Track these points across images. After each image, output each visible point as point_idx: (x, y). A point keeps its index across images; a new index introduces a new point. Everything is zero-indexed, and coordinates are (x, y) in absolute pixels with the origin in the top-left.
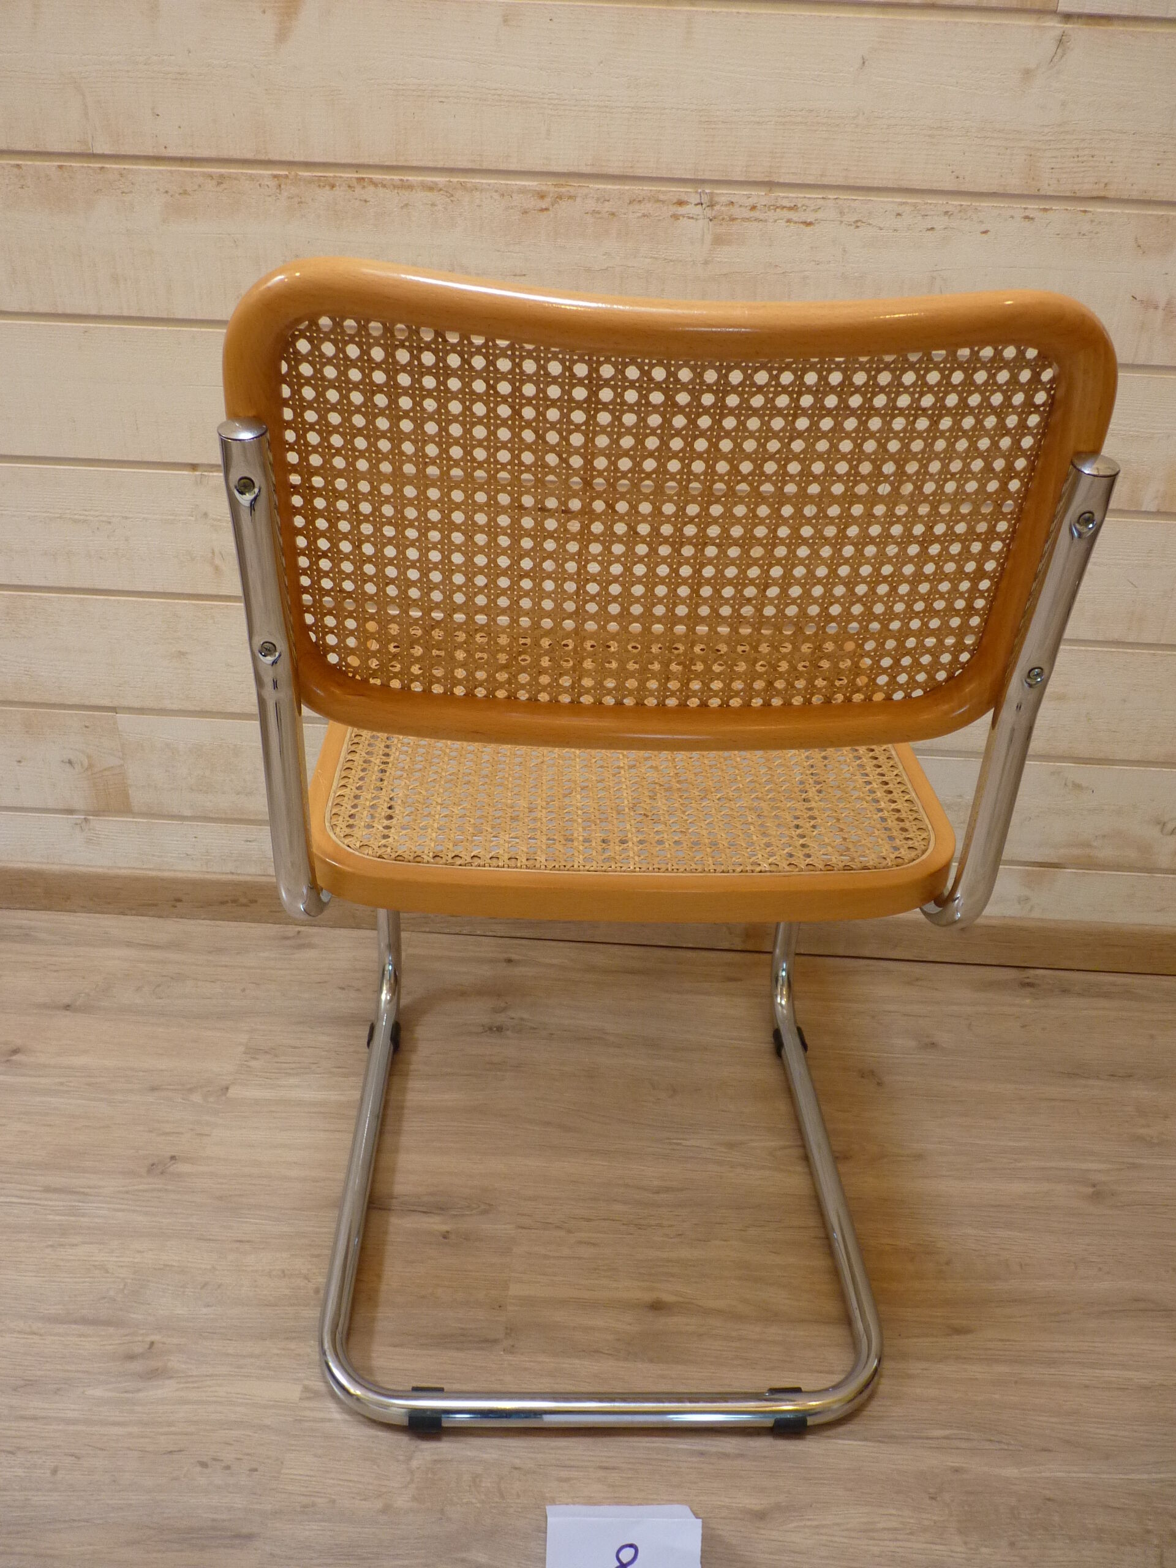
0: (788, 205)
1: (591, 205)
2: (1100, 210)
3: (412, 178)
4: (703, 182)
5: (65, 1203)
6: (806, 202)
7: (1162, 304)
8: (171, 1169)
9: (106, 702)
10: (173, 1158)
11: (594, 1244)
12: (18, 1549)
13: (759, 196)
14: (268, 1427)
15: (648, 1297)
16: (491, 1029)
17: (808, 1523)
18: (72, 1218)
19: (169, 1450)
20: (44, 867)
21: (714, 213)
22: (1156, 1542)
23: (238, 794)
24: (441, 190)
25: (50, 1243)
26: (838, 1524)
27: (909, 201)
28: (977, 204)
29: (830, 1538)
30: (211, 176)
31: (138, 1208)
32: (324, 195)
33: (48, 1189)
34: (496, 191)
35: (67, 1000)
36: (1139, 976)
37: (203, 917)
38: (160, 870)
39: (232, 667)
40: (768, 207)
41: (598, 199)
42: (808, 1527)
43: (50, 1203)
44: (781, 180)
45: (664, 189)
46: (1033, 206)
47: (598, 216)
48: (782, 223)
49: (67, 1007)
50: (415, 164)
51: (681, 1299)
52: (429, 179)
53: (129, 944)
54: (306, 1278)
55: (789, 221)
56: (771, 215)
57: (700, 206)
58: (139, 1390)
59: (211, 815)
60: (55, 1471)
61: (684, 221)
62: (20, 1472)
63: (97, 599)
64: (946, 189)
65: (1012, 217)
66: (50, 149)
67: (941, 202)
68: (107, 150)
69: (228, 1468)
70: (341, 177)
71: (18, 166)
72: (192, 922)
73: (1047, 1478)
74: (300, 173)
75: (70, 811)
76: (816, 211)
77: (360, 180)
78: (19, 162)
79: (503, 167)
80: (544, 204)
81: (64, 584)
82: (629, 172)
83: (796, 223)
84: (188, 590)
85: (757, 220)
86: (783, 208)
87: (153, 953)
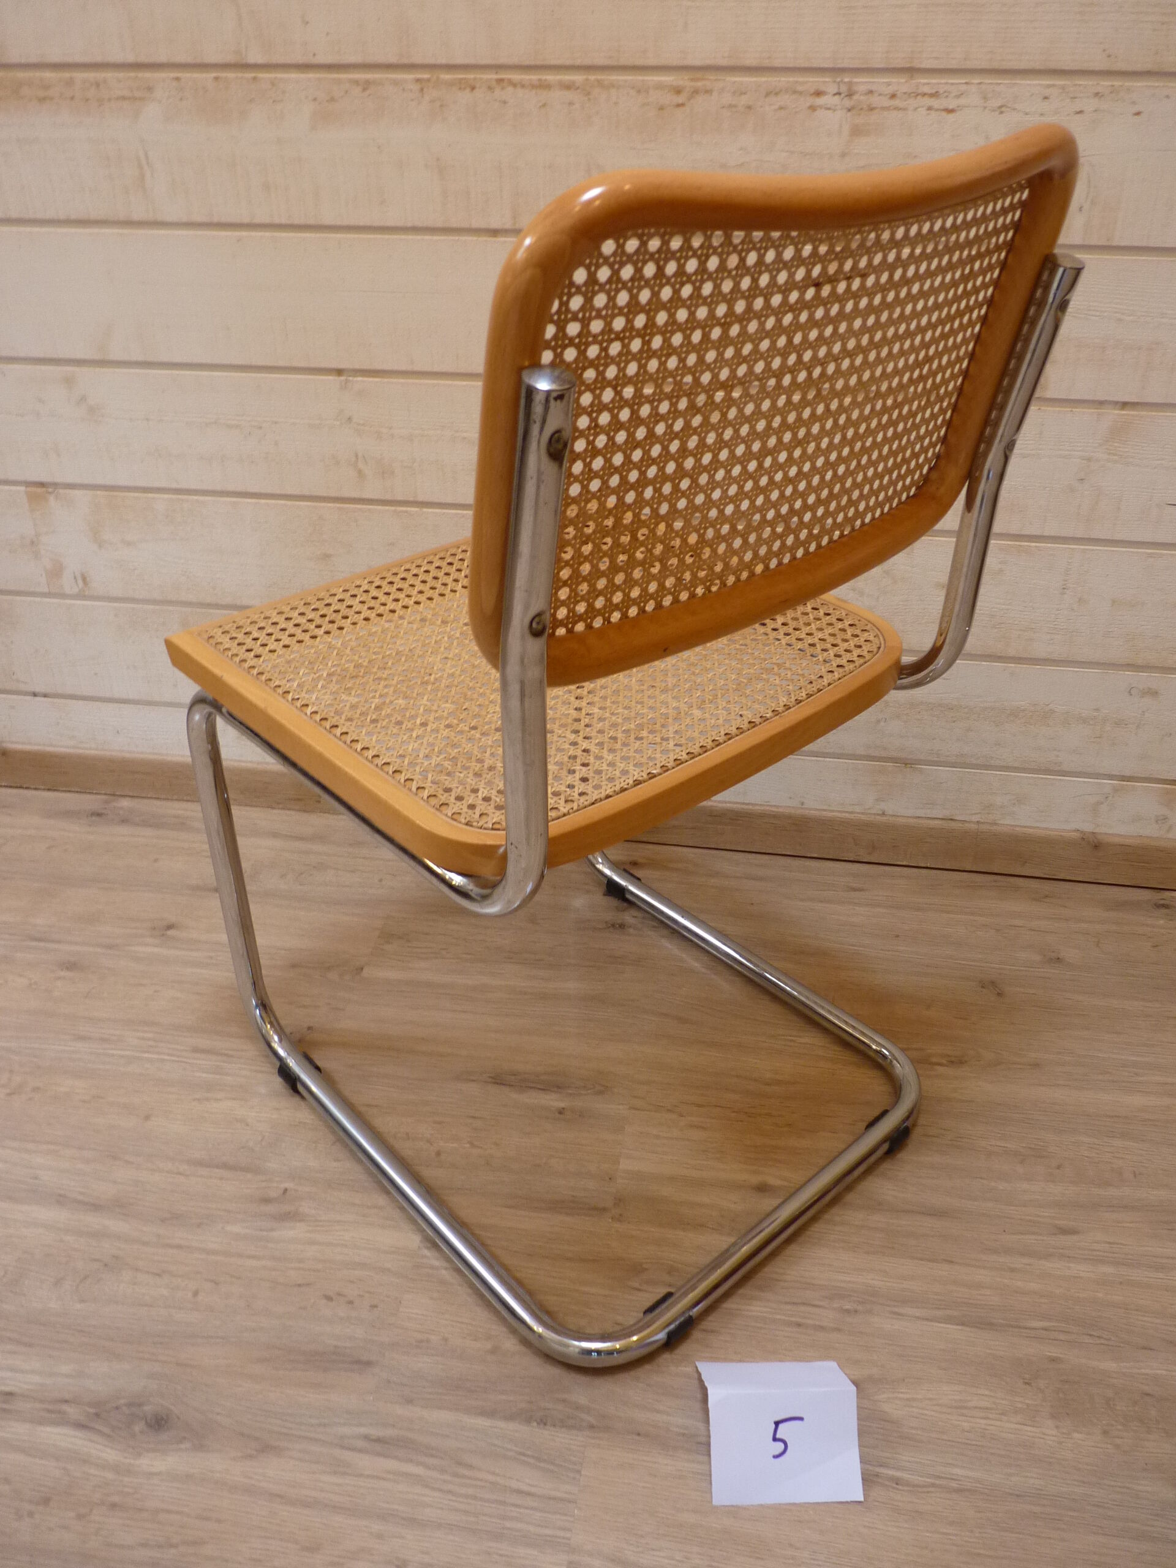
0: (929, 92)
1: (727, 98)
3: (551, 77)
4: (843, 70)
5: (210, 1063)
6: (948, 88)
8: (308, 1038)
10: (310, 1028)
11: (703, 1129)
12: (161, 1358)
13: (900, 83)
14: (389, 1270)
15: (755, 1180)
16: (613, 925)
17: (901, 1396)
18: (218, 1077)
19: (299, 1282)
21: (852, 103)
24: (578, 88)
25: (197, 1097)
26: (930, 1399)
27: (1057, 83)
28: (1131, 84)
29: (921, 1411)
30: (356, 82)
32: (465, 97)
33: (196, 1050)
34: (633, 88)
40: (908, 95)
41: (734, 93)
42: (900, 1399)
43: (198, 1062)
44: (923, 66)
45: (801, 79)
47: (734, 109)
48: (923, 111)
50: (553, 62)
51: (786, 1184)
52: (567, 77)
53: (275, 835)
54: (429, 1141)
55: (930, 108)
56: (912, 102)
57: (837, 97)
58: (272, 1230)
60: (196, 1294)
61: (820, 113)
62: (165, 1292)
63: (249, 503)
64: (1096, 69)
66: (207, 61)
67: (1091, 83)
68: (260, 60)
69: (351, 1302)
70: (481, 79)
71: (178, 79)
73: (1147, 1374)
74: (442, 76)
76: (958, 97)
77: (500, 81)
78: (179, 75)
79: (640, 62)
80: (680, 99)
81: (219, 488)
82: (766, 63)
83: (937, 110)
84: (333, 494)
85: (897, 108)
86: (924, 95)
87: (298, 844)
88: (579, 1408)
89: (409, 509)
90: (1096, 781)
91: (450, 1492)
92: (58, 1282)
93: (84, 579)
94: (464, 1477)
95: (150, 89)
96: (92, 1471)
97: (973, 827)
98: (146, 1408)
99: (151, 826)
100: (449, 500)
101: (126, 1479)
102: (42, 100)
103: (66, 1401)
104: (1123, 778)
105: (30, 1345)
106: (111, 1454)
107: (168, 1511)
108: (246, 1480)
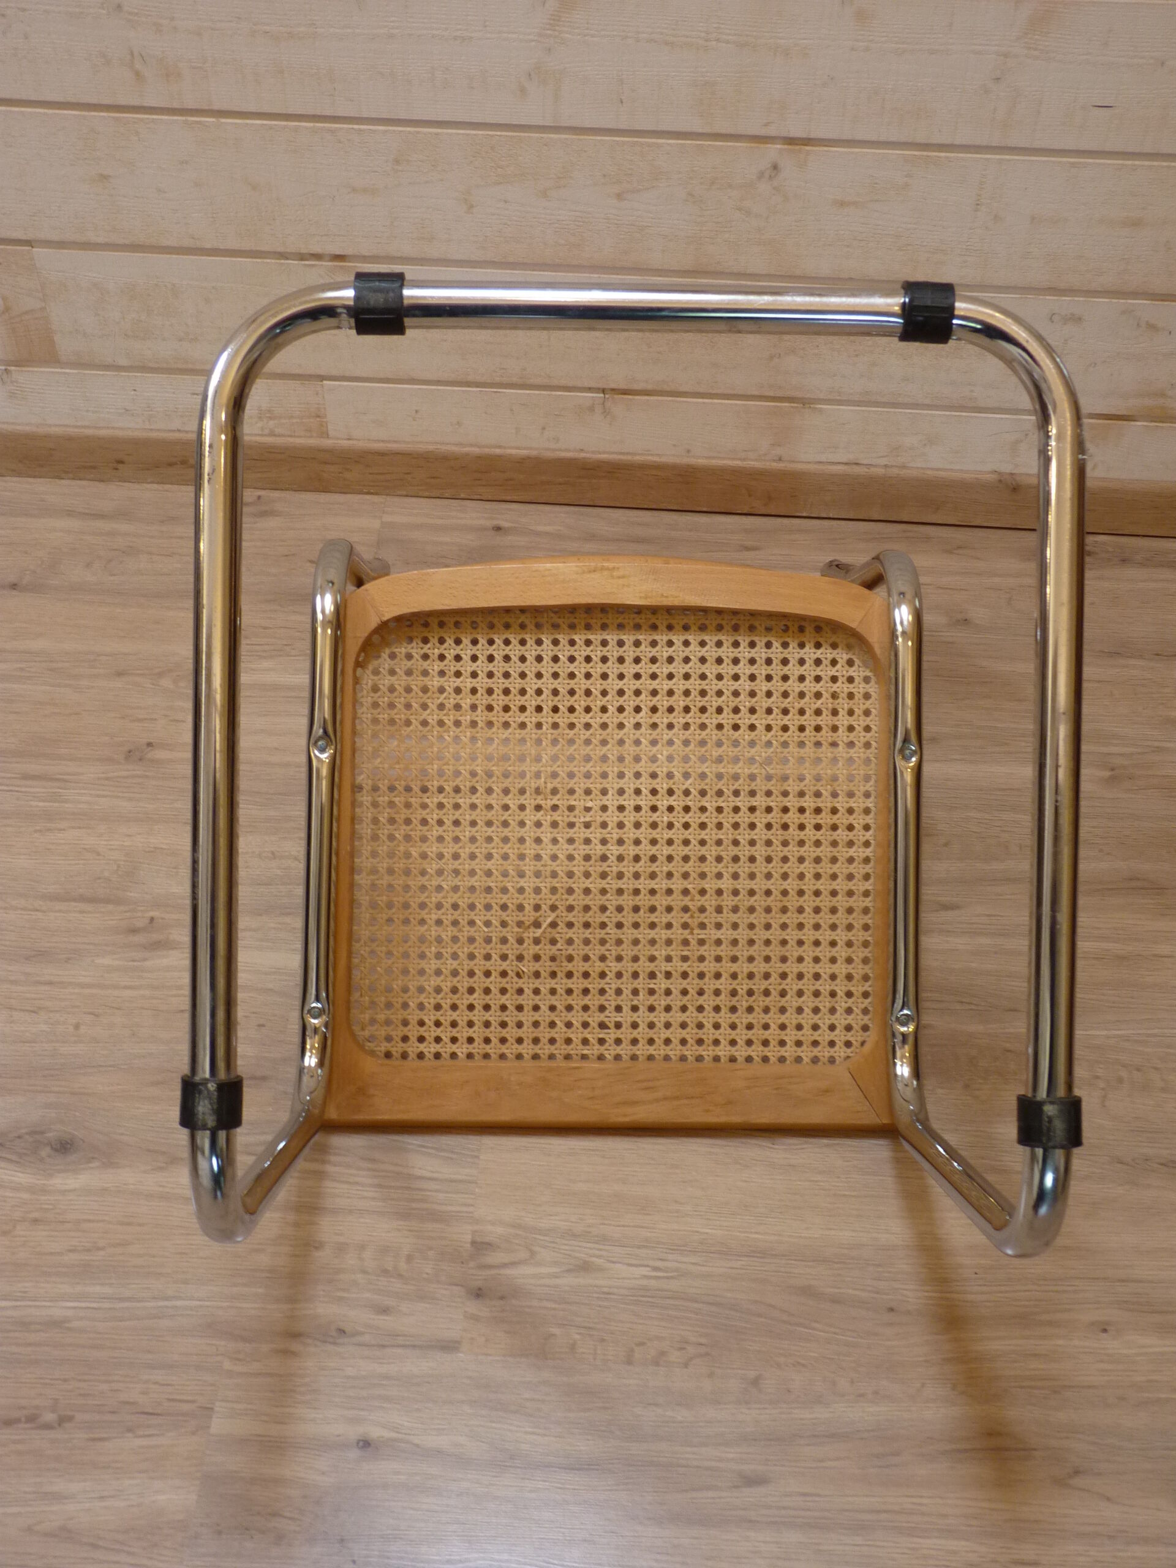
5: (44, 790)
8: (149, 756)
9: (19, 235)
10: (149, 744)
12: (54, 1089)
14: (271, 990)
18: (55, 805)
22: (1102, 1085)
23: (180, 340)
25: (38, 828)
31: (120, 794)
33: (26, 777)
35: (12, 578)
37: (149, 481)
38: (96, 428)
39: (165, 192)
43: (31, 790)
49: (14, 586)
53: (70, 513)
58: (145, 960)
59: (151, 365)
60: (77, 1027)
62: (44, 1027)
72: (136, 486)
84: (106, 101)
87: (101, 525)
89: (203, 119)
90: (1015, 417)
91: (357, 1183)
97: (881, 471)
98: (47, 1135)
100: (252, 108)
101: (43, 1198)
106: (21, 1177)
107: (89, 1221)
108: (161, 1189)
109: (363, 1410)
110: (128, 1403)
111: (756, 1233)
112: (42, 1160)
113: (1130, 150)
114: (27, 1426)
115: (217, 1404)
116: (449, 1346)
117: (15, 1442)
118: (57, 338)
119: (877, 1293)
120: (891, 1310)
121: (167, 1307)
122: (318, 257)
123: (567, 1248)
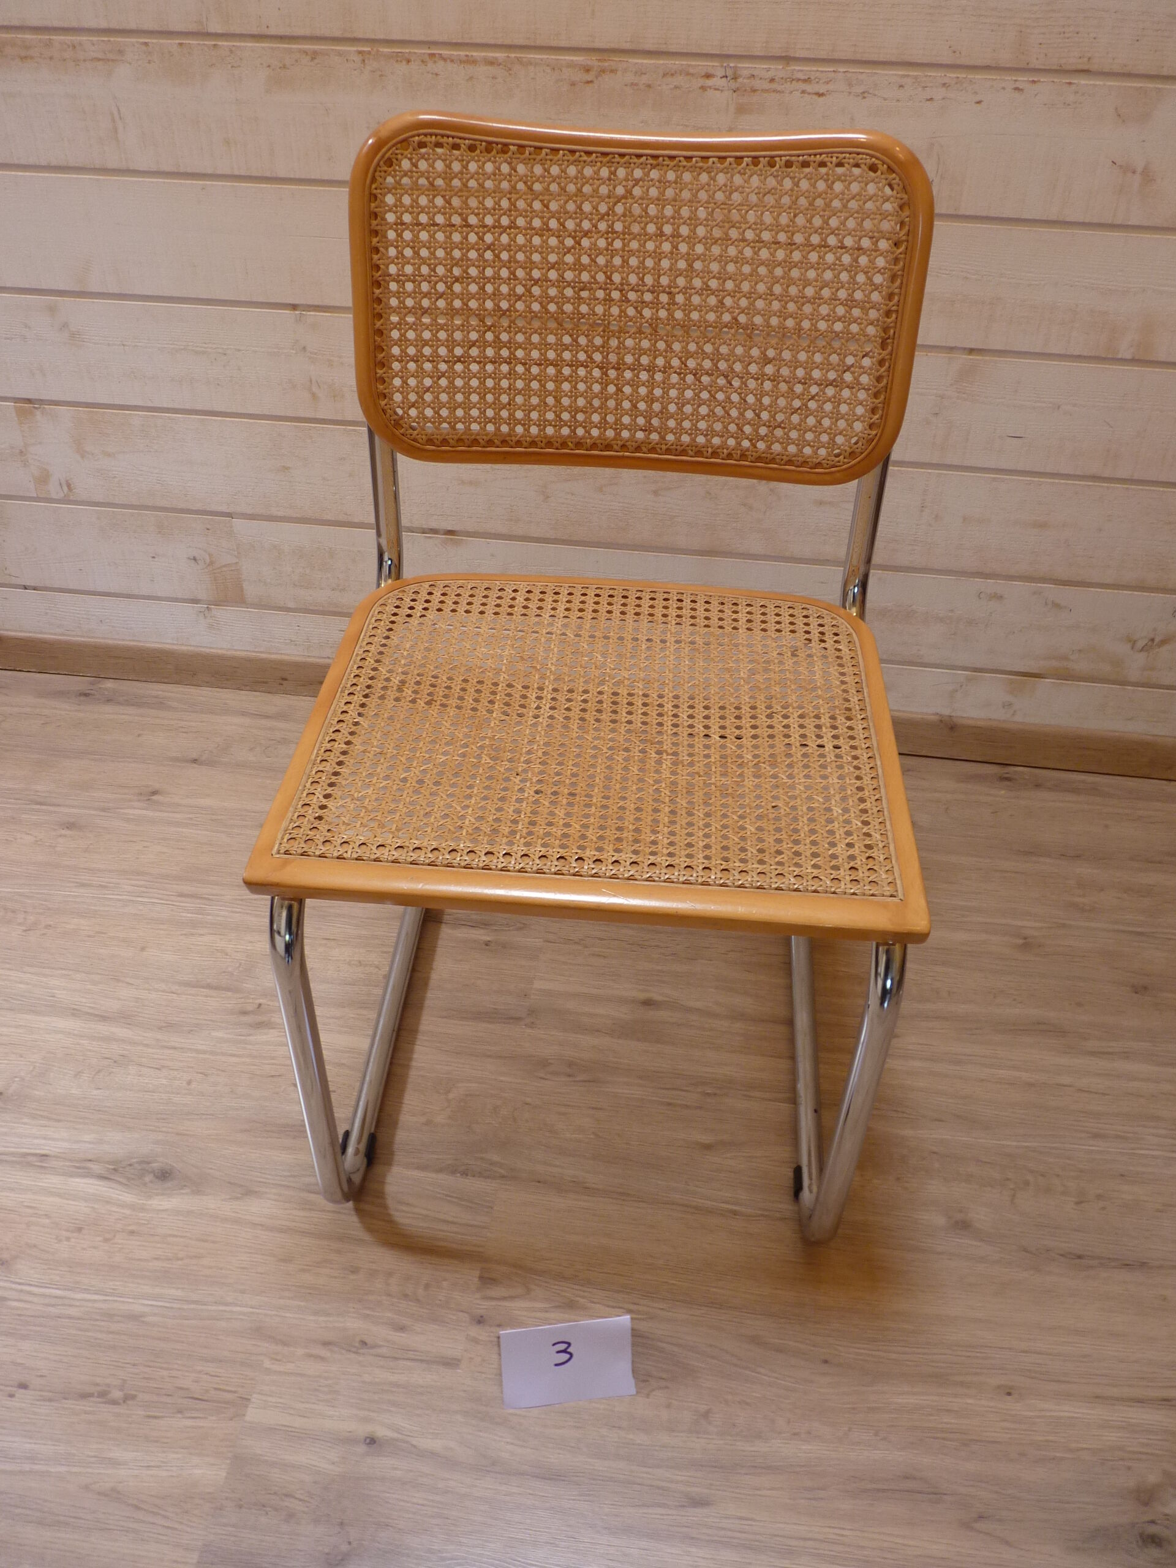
0: (803, 77)
1: (630, 77)
2: (1083, 82)
3: (476, 54)
4: (728, 57)
5: (194, 905)
6: (818, 74)
7: (1139, 169)
9: (224, 508)
11: (605, 957)
12: (164, 1129)
13: (777, 69)
15: (642, 996)
18: (200, 916)
20: (175, 647)
21: (737, 85)
24: (500, 64)
25: (184, 932)
27: (911, 73)
28: (972, 76)
30: (306, 52)
32: (402, 68)
33: (181, 895)
34: (548, 66)
35: (194, 755)
36: (1111, 777)
40: (785, 79)
43: (183, 904)
44: (797, 55)
45: (693, 63)
46: (1023, 79)
47: (635, 88)
48: (798, 94)
49: (195, 761)
50: (478, 41)
51: (667, 999)
52: (491, 54)
53: (244, 714)
54: (374, 966)
55: (803, 92)
56: (788, 86)
57: (725, 79)
58: (250, 1035)
59: (312, 608)
60: (189, 1083)
61: (710, 92)
62: (164, 1082)
63: (215, 420)
64: (944, 63)
65: (1004, 88)
66: (171, 28)
67: (939, 75)
68: (219, 29)
70: (415, 53)
71: (146, 44)
72: (296, 697)
73: (937, 1139)
74: (381, 50)
75: (195, 601)
76: (827, 83)
77: (432, 55)
78: (147, 41)
79: (554, 43)
80: (589, 77)
81: (188, 406)
82: (663, 48)
83: (809, 94)
84: (290, 413)
85: (775, 91)
86: (798, 80)
87: (264, 722)
88: (492, 1163)
90: (952, 671)
92: (77, 1075)
93: (69, 486)
94: (404, 1211)
95: (121, 52)
96: (114, 1209)
98: (154, 1165)
99: (133, 705)
101: (141, 1214)
102: (24, 58)
103: (90, 1161)
104: (975, 670)
105: (59, 1121)
106: (128, 1197)
107: (176, 1236)
108: (234, 1215)
109: (373, 1411)
110: (181, 1388)
111: (715, 1287)
112: (145, 1184)
113: (1036, 470)
114: (98, 1400)
115: (254, 1396)
116: (451, 1363)
117: (86, 1413)
118: (245, 585)
119: (814, 1346)
120: (826, 1362)
121: (225, 1311)
122: (434, 531)
123: (556, 1287)
